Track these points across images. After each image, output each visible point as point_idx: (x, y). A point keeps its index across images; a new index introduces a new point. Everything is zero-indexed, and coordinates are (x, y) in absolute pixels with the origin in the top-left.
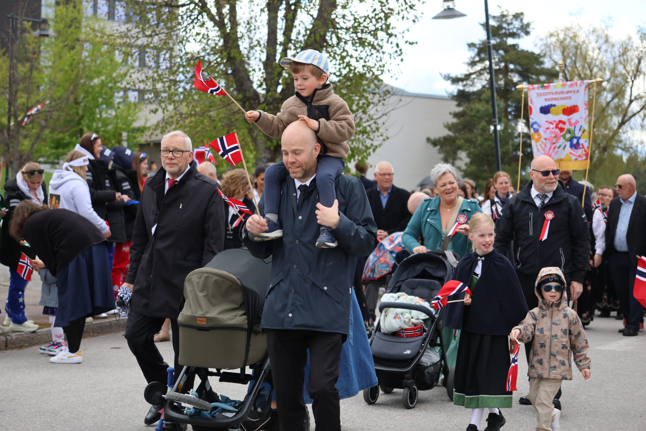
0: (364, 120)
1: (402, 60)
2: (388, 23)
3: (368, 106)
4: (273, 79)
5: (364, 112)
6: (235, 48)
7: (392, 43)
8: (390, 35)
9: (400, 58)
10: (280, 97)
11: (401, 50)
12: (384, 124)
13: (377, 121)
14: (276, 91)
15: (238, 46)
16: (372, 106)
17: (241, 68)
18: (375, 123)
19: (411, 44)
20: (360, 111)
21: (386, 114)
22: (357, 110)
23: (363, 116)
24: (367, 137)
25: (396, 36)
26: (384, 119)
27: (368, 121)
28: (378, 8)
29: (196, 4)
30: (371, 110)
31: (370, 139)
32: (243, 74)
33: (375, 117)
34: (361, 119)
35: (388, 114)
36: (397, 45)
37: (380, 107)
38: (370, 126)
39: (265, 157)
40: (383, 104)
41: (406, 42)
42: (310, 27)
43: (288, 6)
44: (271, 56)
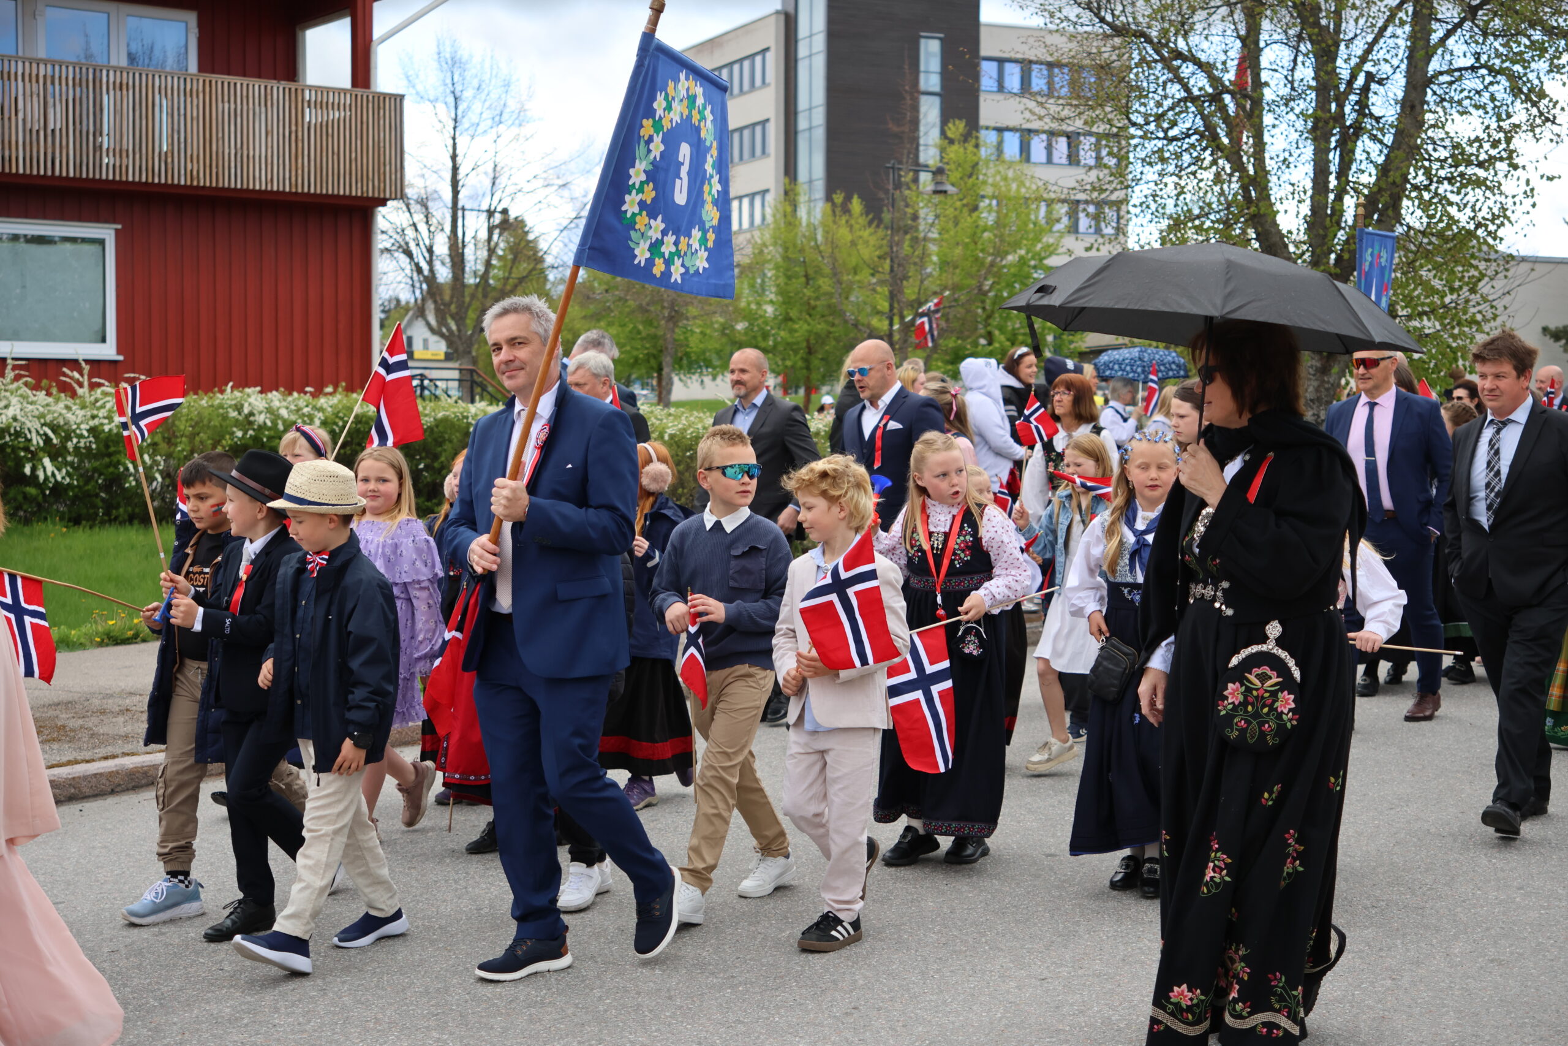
0: (1471, 303)
1: (1534, 205)
2: (1512, 147)
3: (1480, 280)
4: (1324, 244)
5: (1473, 291)
6: (1264, 199)
7: (1518, 179)
8: (1515, 167)
9: (1530, 201)
10: (1338, 271)
11: (1532, 190)
12: (1506, 308)
13: (1494, 303)
14: (1328, 263)
15: (1269, 195)
16: (1486, 279)
17: (1273, 230)
18: (1492, 307)
19: (1551, 179)
20: (1465, 289)
21: (1508, 293)
22: (1461, 288)
23: (1473, 296)
24: (1477, 331)
25: (1524, 167)
26: (1508, 298)
27: (1478, 304)
28: (1494, 125)
29: (1202, 136)
30: (1484, 287)
31: (1483, 332)
32: (1276, 239)
33: (1490, 298)
34: (1467, 301)
35: (1513, 293)
36: (1528, 182)
37: (1499, 283)
38: (1480, 312)
39: (1312, 367)
40: (1506, 277)
41: (1542, 177)
42: (1381, 160)
43: (1344, 129)
44: (1317, 208)
